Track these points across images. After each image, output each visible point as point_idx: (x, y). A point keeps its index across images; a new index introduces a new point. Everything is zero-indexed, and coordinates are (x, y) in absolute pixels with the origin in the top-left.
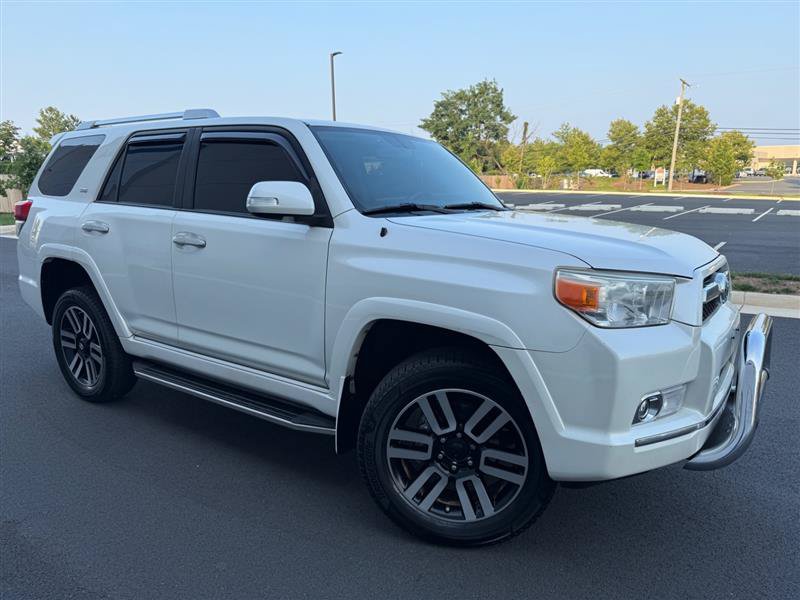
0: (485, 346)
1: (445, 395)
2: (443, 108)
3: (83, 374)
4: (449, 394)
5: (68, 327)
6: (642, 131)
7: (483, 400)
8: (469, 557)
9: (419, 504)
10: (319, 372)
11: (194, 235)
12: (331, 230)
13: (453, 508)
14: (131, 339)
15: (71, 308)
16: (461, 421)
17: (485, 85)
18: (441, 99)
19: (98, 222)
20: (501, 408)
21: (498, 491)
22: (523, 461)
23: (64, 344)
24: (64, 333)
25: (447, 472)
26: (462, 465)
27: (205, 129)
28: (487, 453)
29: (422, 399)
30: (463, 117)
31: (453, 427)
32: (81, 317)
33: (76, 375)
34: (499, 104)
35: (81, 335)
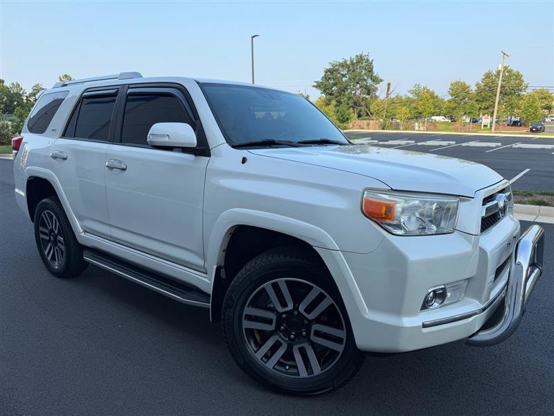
0: (310, 247)
1: (284, 283)
2: (331, 73)
3: (53, 258)
4: (287, 282)
5: (44, 225)
6: (473, 89)
7: (312, 287)
8: (301, 403)
9: (266, 362)
10: (199, 262)
11: (120, 162)
12: (209, 158)
13: (291, 367)
14: (82, 234)
15: (45, 212)
16: (297, 302)
17: (361, 56)
18: (329, 67)
19: (61, 152)
20: (326, 294)
21: (325, 356)
22: (342, 334)
23: (42, 236)
24: (41, 229)
25: (287, 339)
26: (298, 335)
27: (131, 86)
28: (316, 327)
29: (267, 285)
30: (344, 79)
31: (290, 307)
32: (51, 217)
33: (49, 258)
34: (371, 71)
35: (52, 231)
